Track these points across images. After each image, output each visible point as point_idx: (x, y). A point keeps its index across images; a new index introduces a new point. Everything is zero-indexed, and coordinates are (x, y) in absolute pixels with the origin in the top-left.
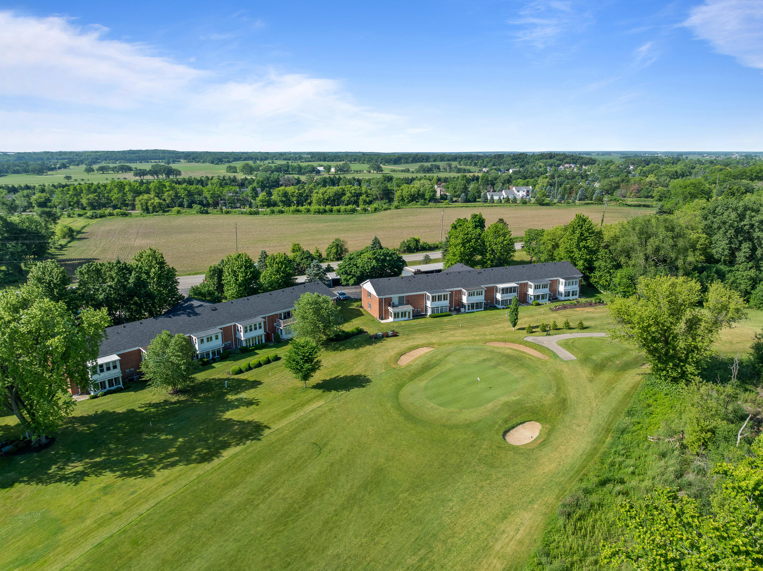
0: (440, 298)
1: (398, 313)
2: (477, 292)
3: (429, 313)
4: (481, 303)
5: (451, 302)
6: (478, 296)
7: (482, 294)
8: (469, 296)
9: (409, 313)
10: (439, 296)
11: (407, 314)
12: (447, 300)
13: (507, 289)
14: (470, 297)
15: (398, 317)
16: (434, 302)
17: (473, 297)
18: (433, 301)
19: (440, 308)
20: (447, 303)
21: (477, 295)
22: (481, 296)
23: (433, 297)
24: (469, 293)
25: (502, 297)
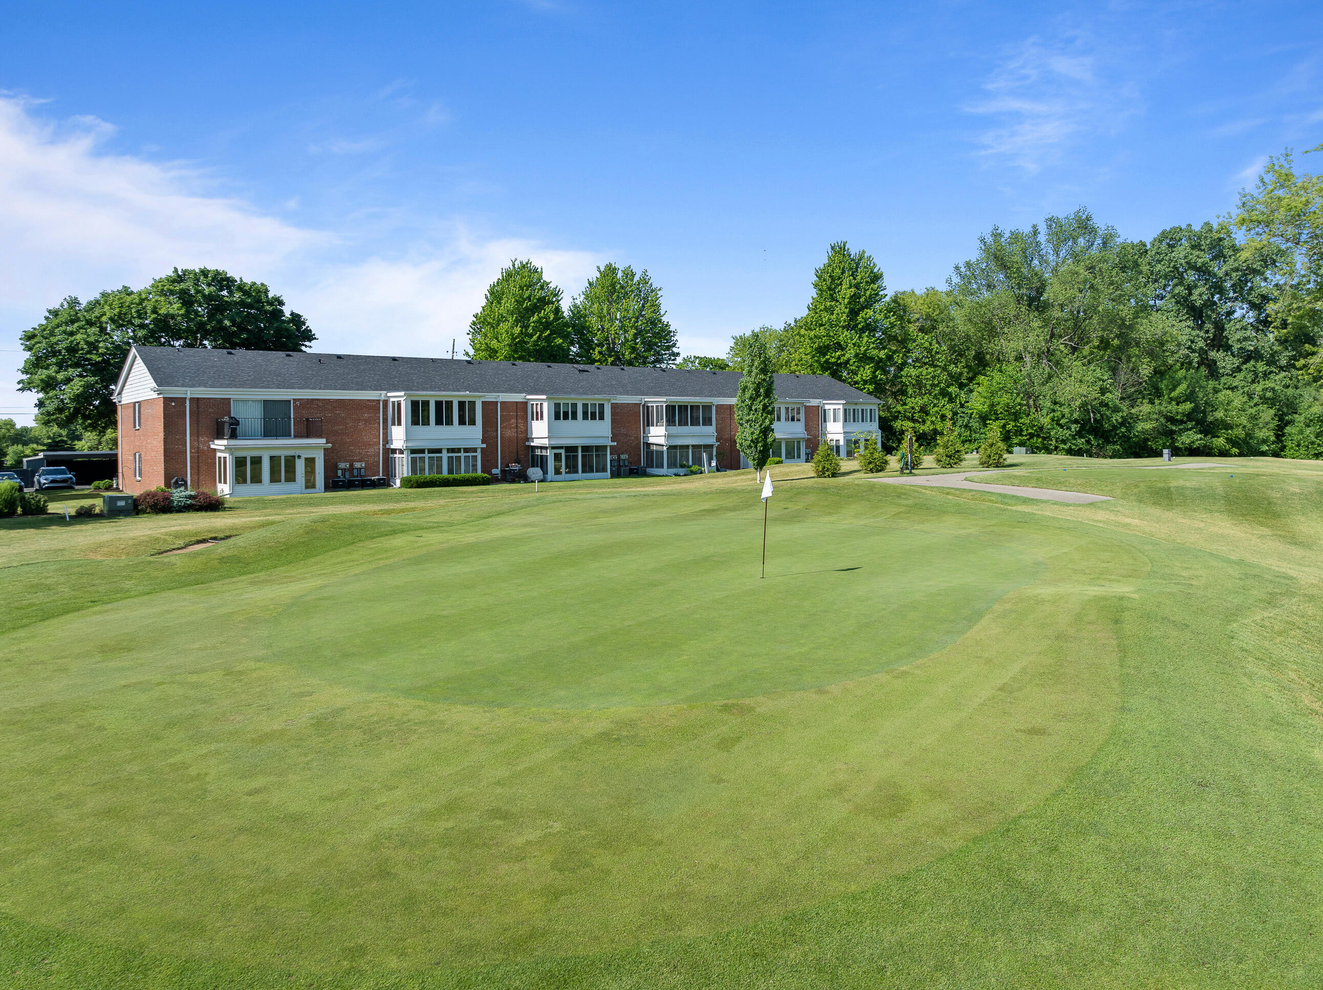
0: (443, 415)
1: (257, 461)
2: (585, 406)
3: (403, 467)
4: (601, 449)
5: (488, 437)
6: (589, 422)
7: (602, 418)
8: (557, 417)
9: (310, 462)
10: (439, 404)
11: (300, 466)
12: (473, 422)
13: (683, 408)
14: (562, 422)
15: (257, 479)
16: (420, 428)
17: (570, 422)
18: (415, 422)
19: (445, 455)
20: (472, 435)
21: (585, 417)
22: (597, 422)
23: (415, 404)
24: (557, 406)
25: (668, 436)
